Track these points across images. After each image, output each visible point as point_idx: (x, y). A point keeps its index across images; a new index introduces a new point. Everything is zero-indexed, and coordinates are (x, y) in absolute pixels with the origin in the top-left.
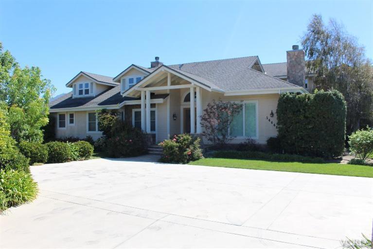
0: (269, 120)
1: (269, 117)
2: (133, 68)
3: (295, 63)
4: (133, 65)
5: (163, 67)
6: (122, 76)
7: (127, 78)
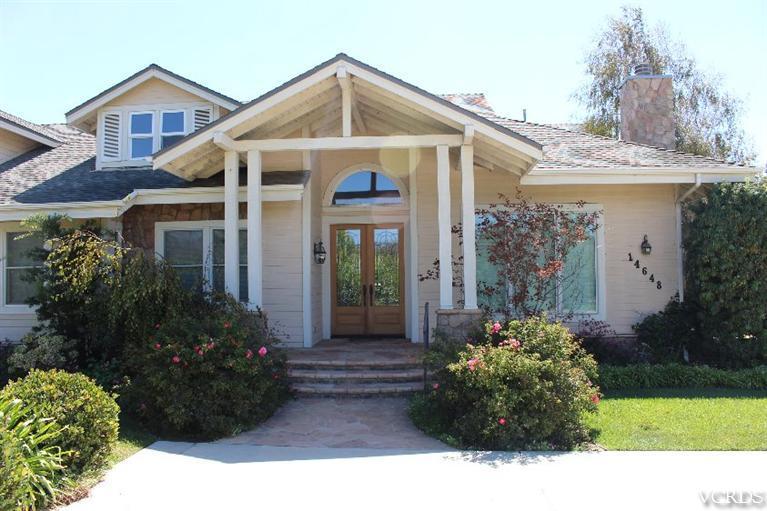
0: (637, 264)
1: (637, 255)
2: (154, 79)
3: (652, 110)
4: (154, 66)
5: (340, 62)
6: (105, 105)
7: (126, 114)
